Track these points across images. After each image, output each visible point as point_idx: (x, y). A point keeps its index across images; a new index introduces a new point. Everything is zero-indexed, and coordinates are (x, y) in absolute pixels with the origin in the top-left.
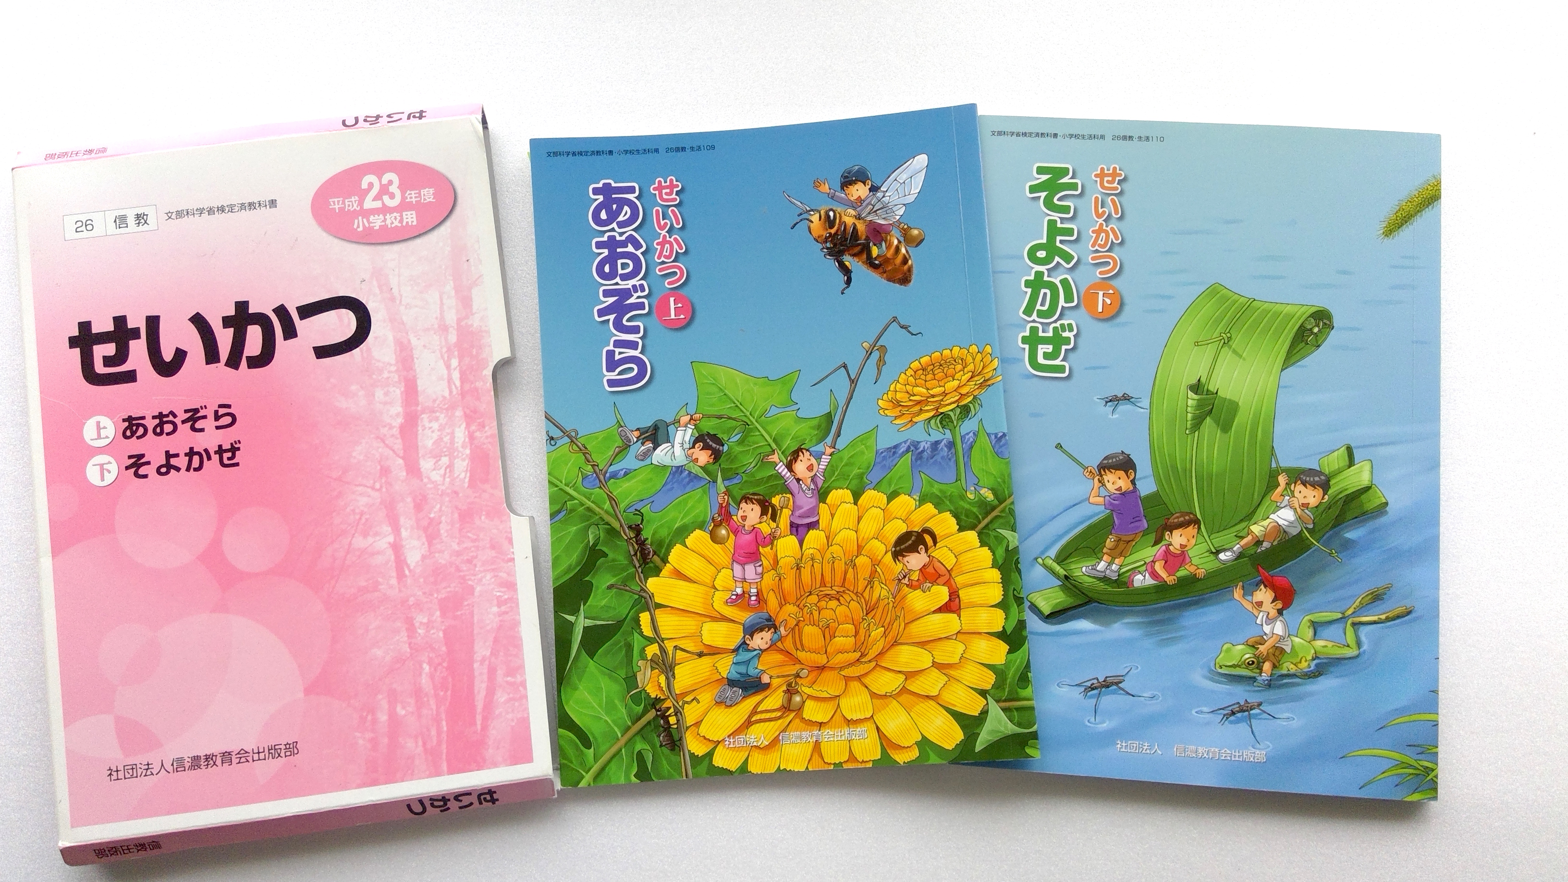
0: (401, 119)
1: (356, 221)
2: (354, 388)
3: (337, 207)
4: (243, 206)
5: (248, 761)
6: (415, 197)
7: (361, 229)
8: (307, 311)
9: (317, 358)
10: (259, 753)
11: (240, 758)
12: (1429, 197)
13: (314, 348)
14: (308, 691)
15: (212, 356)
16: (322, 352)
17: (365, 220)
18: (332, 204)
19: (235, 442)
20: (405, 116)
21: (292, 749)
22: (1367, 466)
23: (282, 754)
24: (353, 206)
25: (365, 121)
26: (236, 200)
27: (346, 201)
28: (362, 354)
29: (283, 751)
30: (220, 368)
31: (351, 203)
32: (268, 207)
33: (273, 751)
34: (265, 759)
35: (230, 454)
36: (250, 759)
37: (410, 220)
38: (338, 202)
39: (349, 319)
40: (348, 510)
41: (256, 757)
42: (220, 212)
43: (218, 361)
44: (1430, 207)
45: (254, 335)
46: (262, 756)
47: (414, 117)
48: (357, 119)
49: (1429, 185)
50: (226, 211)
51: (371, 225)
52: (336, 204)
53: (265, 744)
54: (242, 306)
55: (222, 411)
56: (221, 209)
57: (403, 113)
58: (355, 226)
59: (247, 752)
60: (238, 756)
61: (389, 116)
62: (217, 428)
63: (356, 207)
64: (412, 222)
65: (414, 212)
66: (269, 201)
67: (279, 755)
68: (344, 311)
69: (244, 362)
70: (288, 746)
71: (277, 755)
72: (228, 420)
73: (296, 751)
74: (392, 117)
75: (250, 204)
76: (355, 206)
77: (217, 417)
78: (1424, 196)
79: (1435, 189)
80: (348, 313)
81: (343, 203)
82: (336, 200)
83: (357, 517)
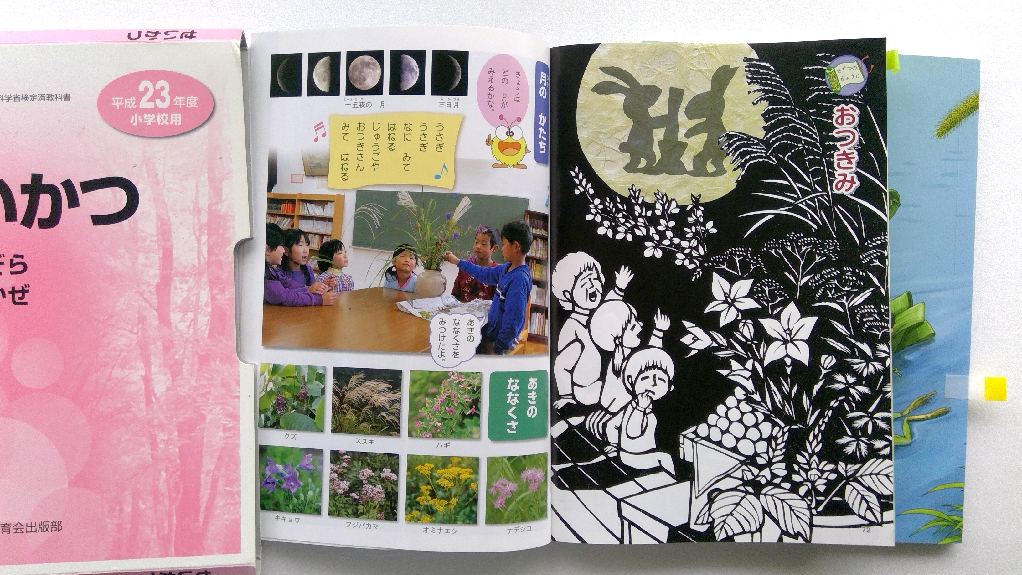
0: (175, 37)
1: (133, 117)
2: (121, 251)
3: (118, 104)
4: (43, 97)
5: (22, 532)
6: (182, 103)
7: (136, 124)
8: (88, 186)
9: (94, 224)
10: (31, 527)
11: (17, 529)
13: (92, 217)
14: (72, 483)
15: (11, 216)
16: (98, 220)
17: (140, 117)
18: (114, 101)
19: (25, 285)
20: (179, 35)
21: (57, 526)
23: (49, 529)
24: (131, 105)
25: (146, 35)
26: (38, 91)
27: (126, 100)
28: (130, 226)
29: (50, 527)
30: (17, 225)
31: (129, 102)
32: (63, 99)
33: (42, 526)
34: (36, 532)
35: (20, 295)
36: (24, 530)
37: (176, 121)
38: (119, 100)
39: (122, 196)
40: (111, 346)
41: (29, 529)
42: (24, 100)
43: (16, 220)
45: (45, 201)
46: (34, 529)
47: (186, 36)
48: (140, 33)
50: (29, 100)
51: (145, 121)
52: (117, 102)
53: (36, 521)
54: (37, 178)
55: (16, 260)
56: (25, 98)
57: (177, 31)
58: (132, 121)
59: (22, 525)
60: (15, 527)
61: (166, 33)
62: (12, 273)
63: (133, 106)
64: (178, 122)
65: (180, 115)
66: (64, 95)
67: (47, 530)
68: (118, 189)
69: (36, 223)
70: (54, 524)
71: (45, 530)
72: (20, 268)
73: (60, 528)
74: (168, 35)
75: (49, 96)
76: (133, 104)
77: (12, 265)
80: (120, 192)
81: (124, 101)
82: (118, 99)
83: (118, 353)
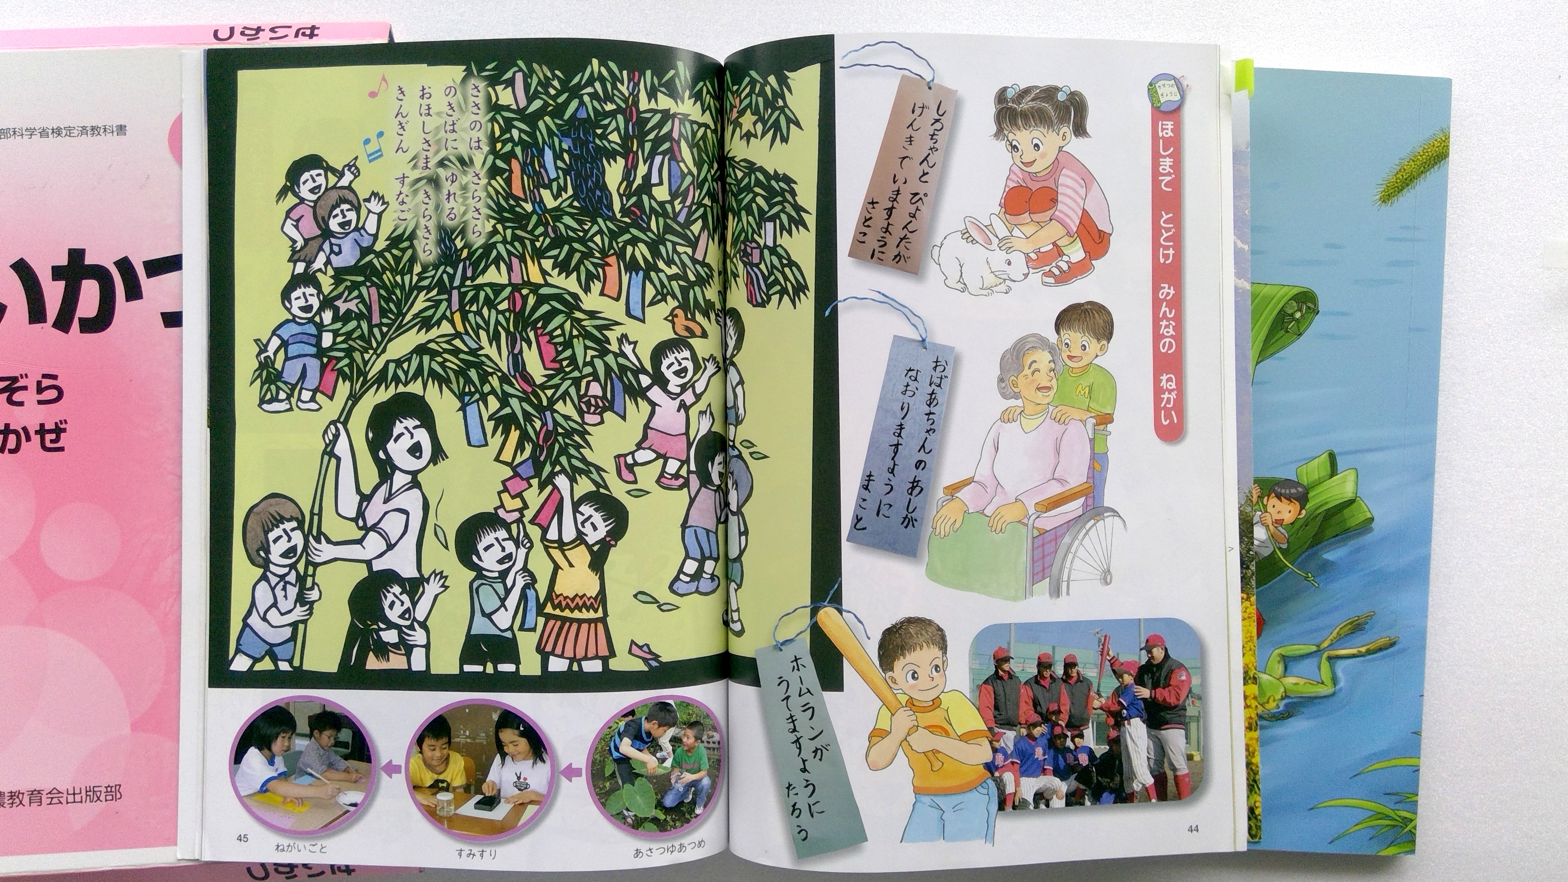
0: (287, 36)
4: (84, 130)
5: (60, 802)
8: (155, 268)
10: (74, 794)
11: (52, 798)
12: (1435, 155)
13: (163, 315)
14: (136, 727)
15: (37, 314)
19: (61, 421)
20: (292, 32)
21: (114, 792)
22: (1351, 476)
23: (102, 798)
26: (76, 122)
29: (103, 795)
30: (47, 329)
32: (115, 133)
33: (91, 794)
34: (81, 802)
35: (53, 436)
36: (63, 800)
41: (71, 798)
42: (55, 135)
43: (44, 321)
44: (1436, 167)
45: (90, 290)
46: (78, 798)
47: (304, 34)
49: (1436, 140)
50: (63, 134)
53: (82, 784)
54: (77, 255)
55: (46, 382)
56: (57, 132)
59: (60, 792)
60: (49, 796)
61: (273, 30)
62: (40, 402)
66: (117, 126)
67: (98, 798)
69: (76, 325)
70: (109, 789)
71: (96, 798)
72: (53, 394)
73: (118, 795)
74: (276, 32)
75: (94, 129)
77: (40, 390)
78: (1430, 154)
79: (1443, 145)
